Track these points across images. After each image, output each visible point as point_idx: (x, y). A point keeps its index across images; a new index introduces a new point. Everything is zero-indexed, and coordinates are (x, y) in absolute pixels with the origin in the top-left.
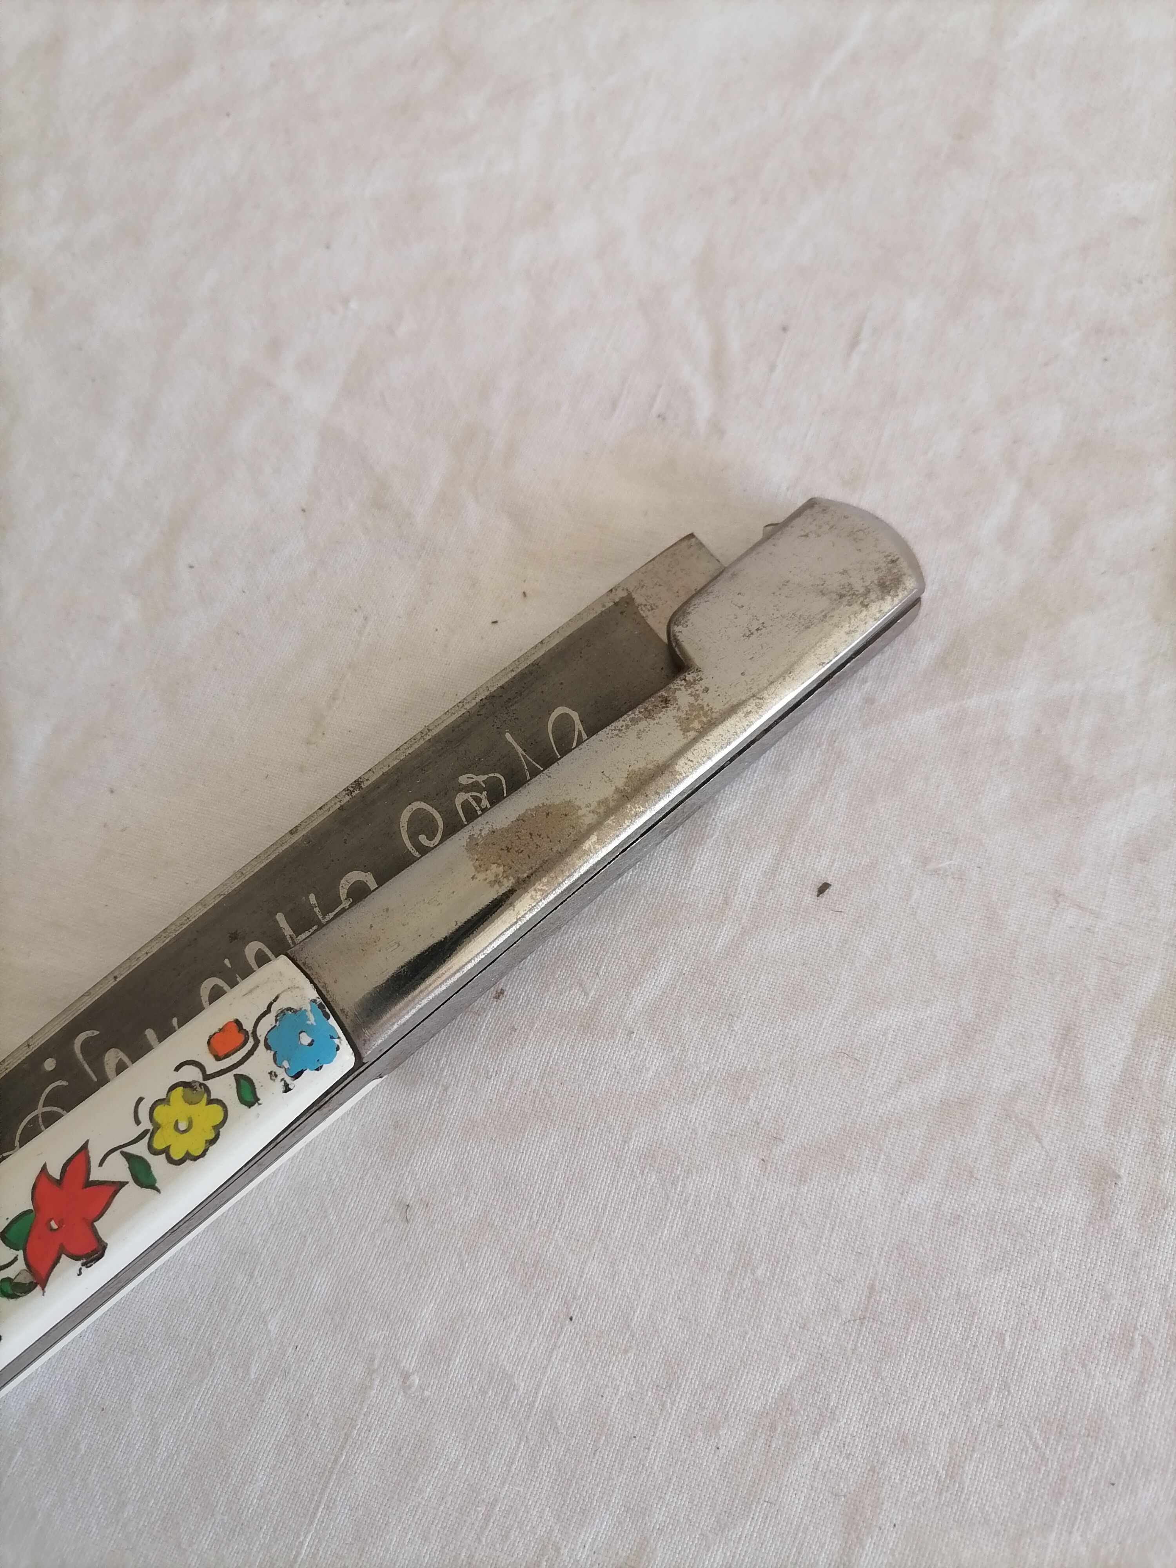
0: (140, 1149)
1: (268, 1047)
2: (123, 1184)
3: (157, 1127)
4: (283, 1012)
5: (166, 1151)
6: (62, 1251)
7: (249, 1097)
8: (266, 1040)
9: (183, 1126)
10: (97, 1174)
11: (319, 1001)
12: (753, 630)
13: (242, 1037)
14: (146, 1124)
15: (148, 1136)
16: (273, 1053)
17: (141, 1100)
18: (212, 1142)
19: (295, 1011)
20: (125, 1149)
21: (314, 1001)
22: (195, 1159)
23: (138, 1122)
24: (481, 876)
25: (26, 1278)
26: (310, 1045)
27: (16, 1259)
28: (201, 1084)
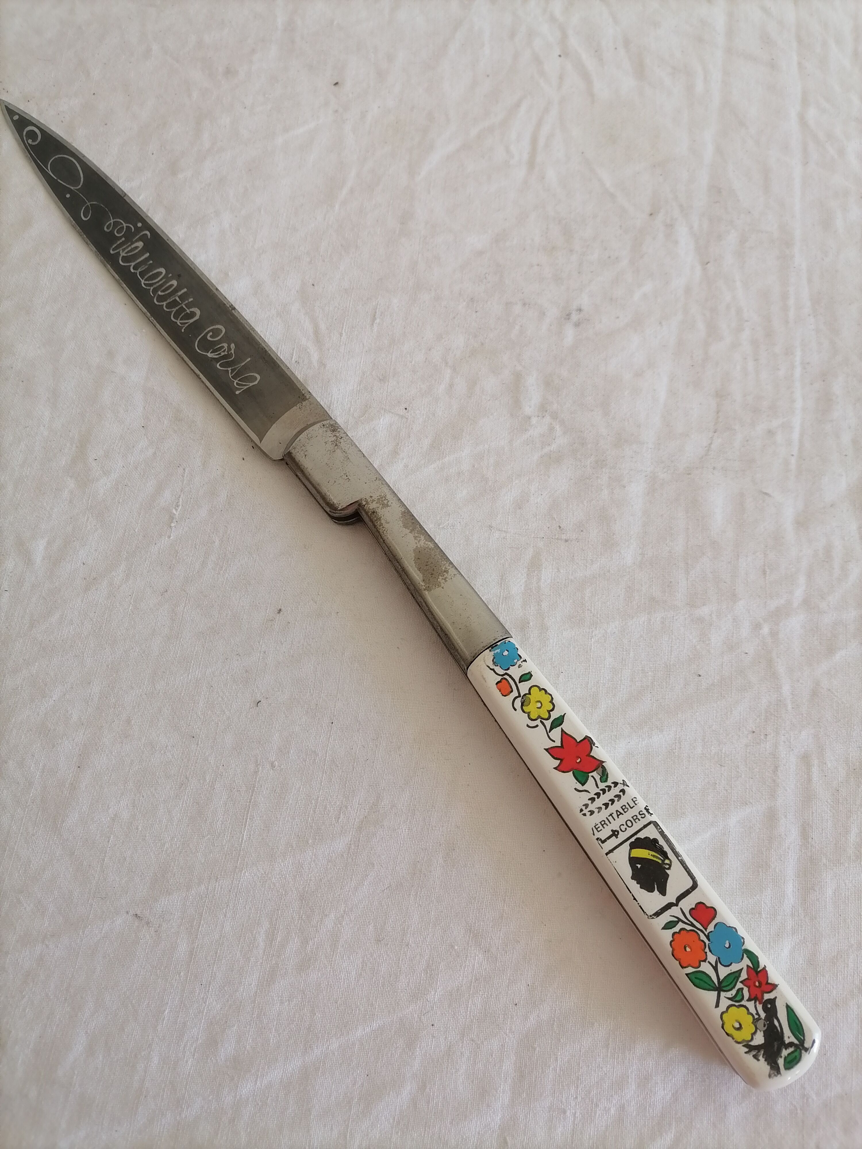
0: (548, 724)
1: (508, 669)
2: (562, 730)
3: (539, 717)
4: (494, 663)
5: (549, 712)
6: (589, 755)
7: (528, 676)
8: (505, 670)
9: (539, 705)
10: (558, 743)
11: (490, 649)
12: (347, 478)
13: (504, 681)
14: (538, 722)
15: (542, 720)
16: (511, 667)
17: (528, 726)
18: (546, 691)
19: (494, 658)
20: (548, 731)
21: (490, 651)
22: (552, 698)
23: (537, 726)
24: (442, 585)
25: (600, 769)
26: (508, 651)
27: (592, 776)
28: (522, 698)
